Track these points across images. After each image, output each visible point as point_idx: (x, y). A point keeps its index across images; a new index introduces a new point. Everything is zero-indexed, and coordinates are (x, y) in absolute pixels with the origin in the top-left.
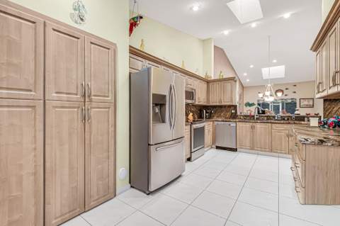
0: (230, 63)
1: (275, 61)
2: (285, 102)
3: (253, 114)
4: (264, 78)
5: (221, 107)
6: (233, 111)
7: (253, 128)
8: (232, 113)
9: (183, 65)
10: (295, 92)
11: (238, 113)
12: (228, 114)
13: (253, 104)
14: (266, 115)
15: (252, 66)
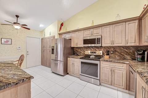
9: (93, 22)
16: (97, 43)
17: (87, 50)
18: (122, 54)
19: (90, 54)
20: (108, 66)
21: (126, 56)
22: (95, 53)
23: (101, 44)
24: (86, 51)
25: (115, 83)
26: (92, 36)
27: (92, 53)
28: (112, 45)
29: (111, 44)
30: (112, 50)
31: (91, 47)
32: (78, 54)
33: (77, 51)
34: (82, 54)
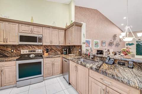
8: (79, 52)
9: (32, 19)
11: (82, 52)
15: (125, 18)
16: (39, 42)
17: (24, 48)
18: (56, 51)
19: (28, 53)
20: (50, 61)
21: (58, 52)
22: (34, 51)
23: (42, 43)
24: (22, 50)
25: (55, 73)
26: (32, 33)
27: (31, 51)
28: (50, 45)
29: (51, 43)
30: (50, 48)
31: (29, 45)
32: (6, 55)
33: (5, 51)
34: (15, 54)
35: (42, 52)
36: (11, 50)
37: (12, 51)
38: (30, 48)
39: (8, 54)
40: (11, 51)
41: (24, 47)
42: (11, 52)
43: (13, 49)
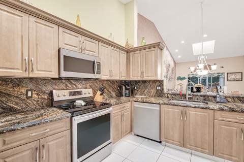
0: (156, 30)
1: (205, 36)
2: (212, 76)
3: (184, 92)
4: (194, 54)
5: (144, 82)
6: (159, 88)
7: (183, 114)
8: (158, 90)
10: (223, 67)
11: (165, 91)
12: (153, 91)
13: (183, 79)
14: (202, 93)
15: (183, 42)
22: (79, 93)
23: (101, 75)
24: (55, 92)
26: (83, 52)
27: (74, 94)
32: (12, 108)
33: (8, 95)
34: (35, 103)
35: (91, 95)
36: (27, 91)
37: (29, 94)
38: (69, 85)
39: (17, 104)
40: (27, 94)
41: (56, 85)
42: (25, 97)
43: (31, 90)
